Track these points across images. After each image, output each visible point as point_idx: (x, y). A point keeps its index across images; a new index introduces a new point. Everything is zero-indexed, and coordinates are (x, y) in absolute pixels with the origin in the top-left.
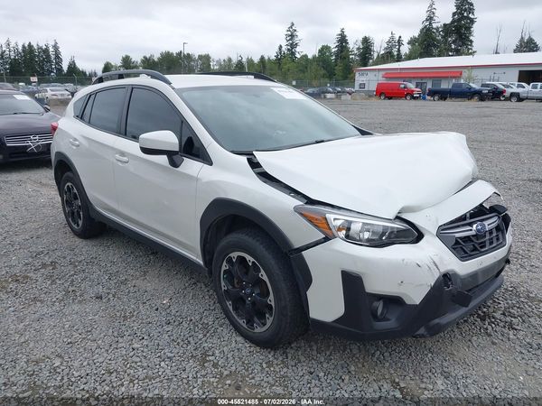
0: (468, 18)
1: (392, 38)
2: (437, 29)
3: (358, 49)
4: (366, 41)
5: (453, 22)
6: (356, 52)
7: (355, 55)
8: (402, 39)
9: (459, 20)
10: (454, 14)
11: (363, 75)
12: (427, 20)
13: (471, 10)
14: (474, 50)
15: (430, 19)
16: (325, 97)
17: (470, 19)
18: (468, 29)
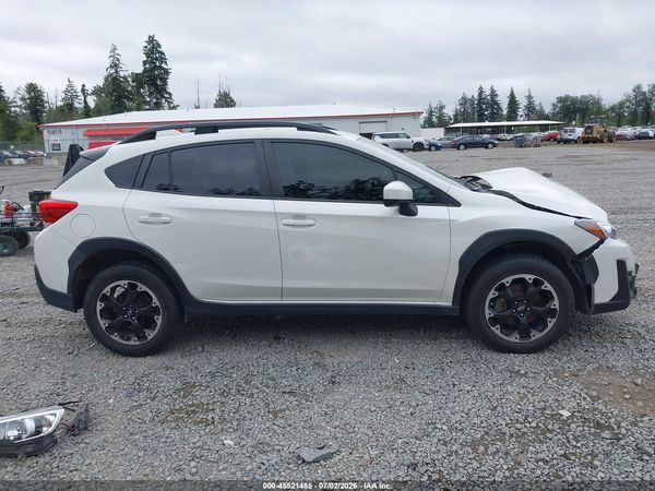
0: (161, 67)
1: (70, 85)
2: (125, 78)
3: (23, 99)
4: (32, 88)
5: (145, 71)
6: (20, 103)
7: (20, 107)
8: (87, 88)
9: (152, 70)
10: (145, 63)
11: (53, 132)
12: (111, 67)
13: (163, 59)
14: (175, 103)
15: (115, 66)
16: (10, 163)
17: (163, 69)
18: (164, 81)
